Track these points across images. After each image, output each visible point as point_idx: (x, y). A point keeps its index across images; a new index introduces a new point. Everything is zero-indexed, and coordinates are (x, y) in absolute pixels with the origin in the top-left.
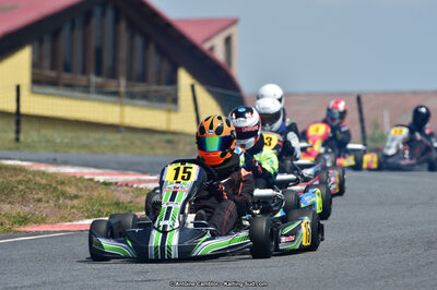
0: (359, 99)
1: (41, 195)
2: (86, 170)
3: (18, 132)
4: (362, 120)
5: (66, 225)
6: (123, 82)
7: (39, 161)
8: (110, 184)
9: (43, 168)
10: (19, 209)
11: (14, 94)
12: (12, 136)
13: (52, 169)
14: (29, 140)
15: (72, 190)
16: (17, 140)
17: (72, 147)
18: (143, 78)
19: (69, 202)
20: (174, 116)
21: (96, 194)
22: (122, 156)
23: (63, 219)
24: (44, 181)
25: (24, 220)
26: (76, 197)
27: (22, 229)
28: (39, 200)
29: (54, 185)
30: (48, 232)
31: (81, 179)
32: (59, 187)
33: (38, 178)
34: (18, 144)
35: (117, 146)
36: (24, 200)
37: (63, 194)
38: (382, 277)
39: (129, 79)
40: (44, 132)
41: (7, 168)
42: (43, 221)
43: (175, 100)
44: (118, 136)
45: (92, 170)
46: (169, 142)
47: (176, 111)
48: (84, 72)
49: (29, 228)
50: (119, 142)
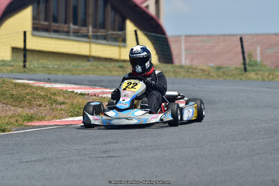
0: (241, 39)
1: (41, 102)
2: (69, 86)
3: (25, 61)
4: (243, 53)
5: (57, 122)
6: (91, 29)
7: (39, 80)
8: (84, 94)
9: (41, 84)
10: (27, 111)
11: (22, 37)
12: (22, 64)
13: (47, 85)
14: (32, 66)
15: (61, 99)
16: (25, 66)
17: (59, 71)
18: (103, 26)
19: (59, 107)
20: (123, 50)
21: (76, 101)
22: (91, 76)
23: (55, 117)
24: (43, 93)
25: (31, 118)
26: (63, 103)
27: (30, 124)
28: (40, 105)
29: (49, 96)
30: (46, 126)
31: (66, 92)
32: (53, 97)
33: (39, 91)
34: (24, 69)
35: (88, 70)
36: (30, 105)
37: (55, 101)
38: (258, 154)
39: (95, 27)
40: (41, 61)
41: (19, 85)
42: (43, 119)
43: (124, 40)
44: (88, 63)
45: (73, 86)
46: (121, 67)
47: (125, 47)
48: (66, 22)
49: (34, 124)
50: (89, 67)
